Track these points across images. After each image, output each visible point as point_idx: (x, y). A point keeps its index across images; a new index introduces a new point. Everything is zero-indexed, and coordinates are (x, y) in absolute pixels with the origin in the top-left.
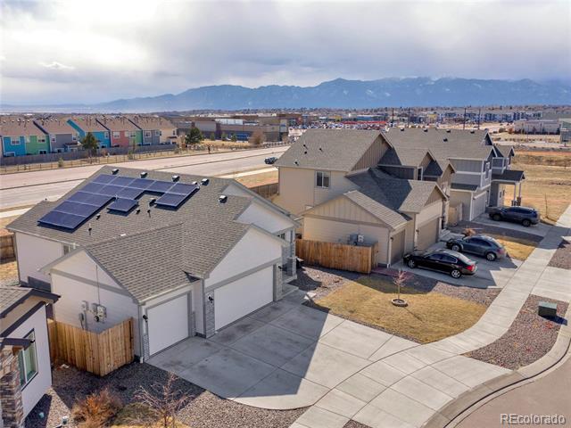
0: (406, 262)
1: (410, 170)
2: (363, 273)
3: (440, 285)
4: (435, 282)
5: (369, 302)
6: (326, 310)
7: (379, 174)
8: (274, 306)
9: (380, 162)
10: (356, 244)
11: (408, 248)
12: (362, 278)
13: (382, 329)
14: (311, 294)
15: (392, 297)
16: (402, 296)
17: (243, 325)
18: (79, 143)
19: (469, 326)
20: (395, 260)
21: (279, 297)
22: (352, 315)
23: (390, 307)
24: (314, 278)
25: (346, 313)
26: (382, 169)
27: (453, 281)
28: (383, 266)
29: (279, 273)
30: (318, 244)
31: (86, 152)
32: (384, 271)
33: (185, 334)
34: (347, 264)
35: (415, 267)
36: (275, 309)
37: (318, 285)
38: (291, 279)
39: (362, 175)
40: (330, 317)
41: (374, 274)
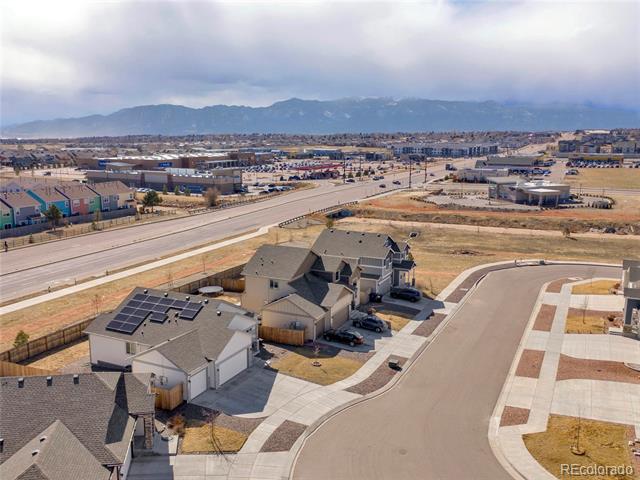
0: (325, 338)
1: (330, 274)
2: (299, 346)
3: (342, 351)
4: (340, 350)
5: (300, 364)
6: (276, 371)
7: (310, 278)
8: (248, 371)
9: (312, 268)
10: (295, 328)
11: (327, 328)
12: (298, 349)
13: (305, 380)
14: (268, 362)
15: (313, 361)
16: (319, 360)
17: (234, 382)
18: (42, 215)
19: (350, 375)
20: (318, 336)
21: (250, 364)
22: (290, 372)
23: (311, 367)
24: (270, 351)
25: (288, 372)
26: (313, 273)
27: (350, 348)
28: (311, 341)
29: (251, 352)
30: (272, 329)
31: (50, 224)
32: (312, 344)
33: (205, 389)
34: (290, 341)
35: (330, 341)
36: (249, 372)
37: (272, 356)
38: (256, 353)
39: (299, 280)
40: (278, 374)
41: (304, 347)
